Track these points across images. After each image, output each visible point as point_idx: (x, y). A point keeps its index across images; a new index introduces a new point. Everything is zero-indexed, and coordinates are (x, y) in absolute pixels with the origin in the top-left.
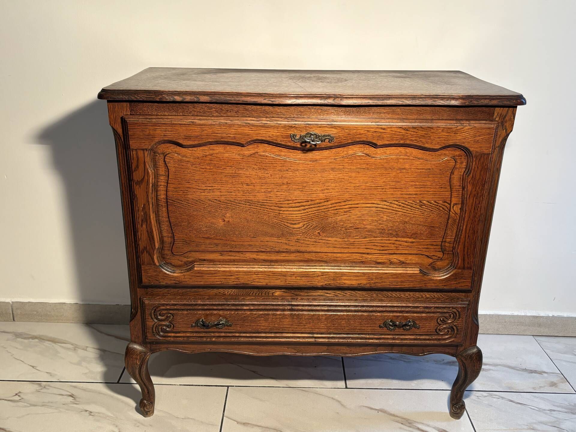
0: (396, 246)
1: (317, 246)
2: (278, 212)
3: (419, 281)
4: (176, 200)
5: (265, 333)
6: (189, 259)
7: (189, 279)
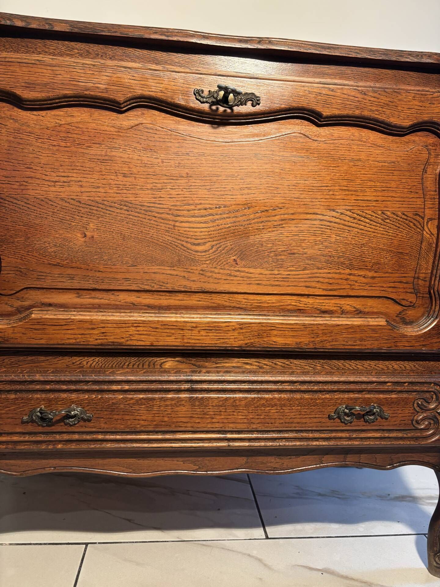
0: (350, 283)
1: (231, 282)
2: (173, 223)
3: (386, 338)
4: (8, 199)
5: (148, 432)
6: (24, 303)
7: (21, 335)
